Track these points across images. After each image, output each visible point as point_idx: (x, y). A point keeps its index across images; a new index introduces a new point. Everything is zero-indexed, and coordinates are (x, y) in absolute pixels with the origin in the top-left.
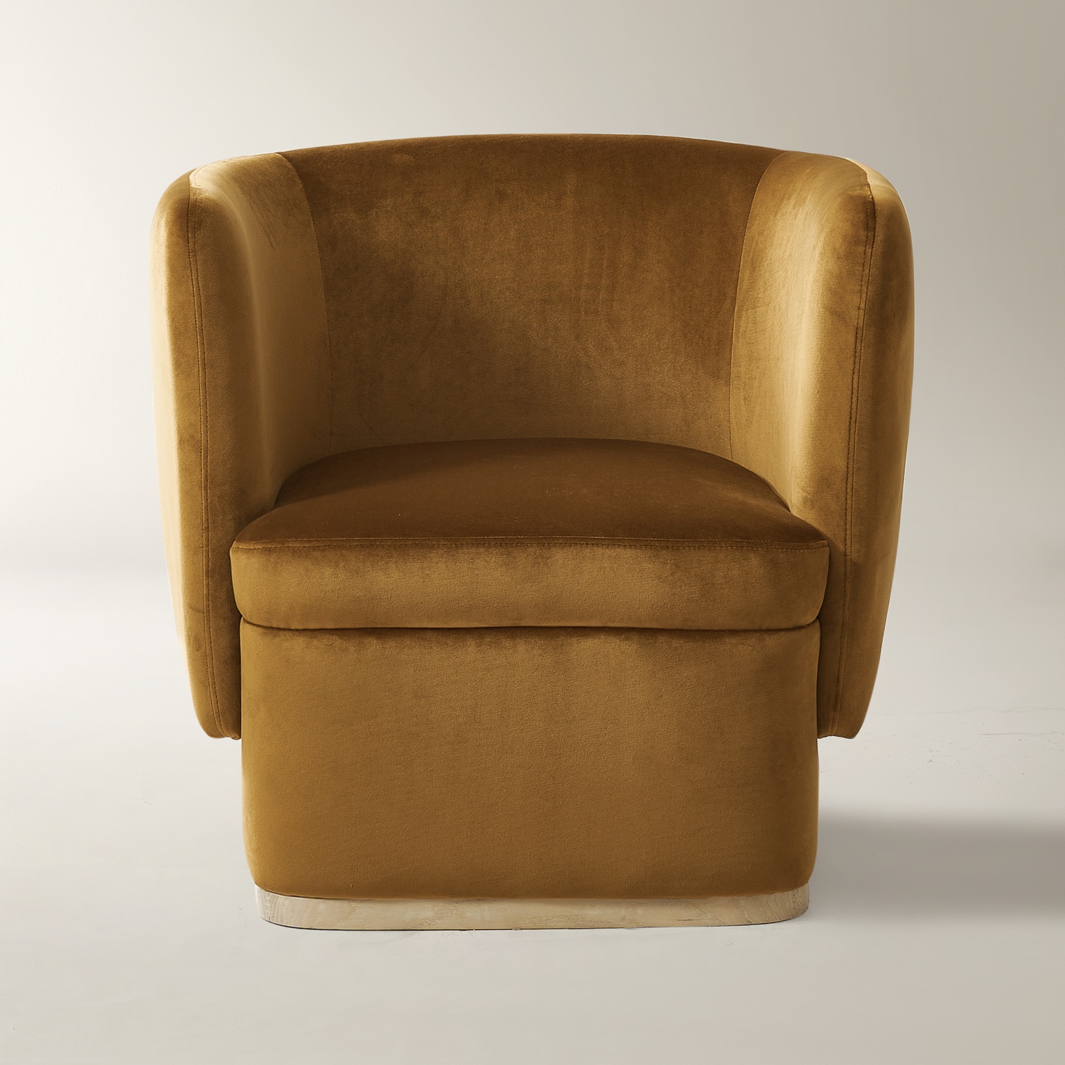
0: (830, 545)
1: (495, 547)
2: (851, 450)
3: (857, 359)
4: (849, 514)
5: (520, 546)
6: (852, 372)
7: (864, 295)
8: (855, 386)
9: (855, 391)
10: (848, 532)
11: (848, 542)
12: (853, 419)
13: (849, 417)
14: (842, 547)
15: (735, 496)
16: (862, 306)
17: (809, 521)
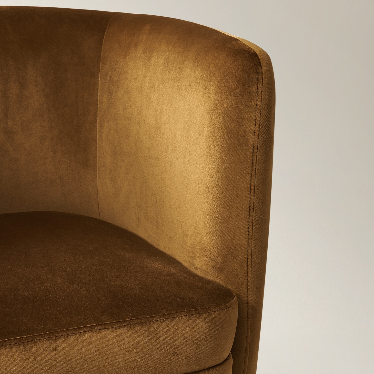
0: (240, 299)
1: (14, 346)
2: (251, 232)
3: (254, 168)
4: (249, 275)
5: (34, 343)
6: (250, 177)
7: (258, 123)
8: (252, 187)
9: (252, 191)
10: (249, 288)
11: (249, 294)
12: (252, 210)
13: (248, 209)
14: (245, 298)
15: (158, 266)
16: (257, 130)
17: (218, 281)
